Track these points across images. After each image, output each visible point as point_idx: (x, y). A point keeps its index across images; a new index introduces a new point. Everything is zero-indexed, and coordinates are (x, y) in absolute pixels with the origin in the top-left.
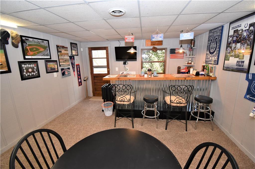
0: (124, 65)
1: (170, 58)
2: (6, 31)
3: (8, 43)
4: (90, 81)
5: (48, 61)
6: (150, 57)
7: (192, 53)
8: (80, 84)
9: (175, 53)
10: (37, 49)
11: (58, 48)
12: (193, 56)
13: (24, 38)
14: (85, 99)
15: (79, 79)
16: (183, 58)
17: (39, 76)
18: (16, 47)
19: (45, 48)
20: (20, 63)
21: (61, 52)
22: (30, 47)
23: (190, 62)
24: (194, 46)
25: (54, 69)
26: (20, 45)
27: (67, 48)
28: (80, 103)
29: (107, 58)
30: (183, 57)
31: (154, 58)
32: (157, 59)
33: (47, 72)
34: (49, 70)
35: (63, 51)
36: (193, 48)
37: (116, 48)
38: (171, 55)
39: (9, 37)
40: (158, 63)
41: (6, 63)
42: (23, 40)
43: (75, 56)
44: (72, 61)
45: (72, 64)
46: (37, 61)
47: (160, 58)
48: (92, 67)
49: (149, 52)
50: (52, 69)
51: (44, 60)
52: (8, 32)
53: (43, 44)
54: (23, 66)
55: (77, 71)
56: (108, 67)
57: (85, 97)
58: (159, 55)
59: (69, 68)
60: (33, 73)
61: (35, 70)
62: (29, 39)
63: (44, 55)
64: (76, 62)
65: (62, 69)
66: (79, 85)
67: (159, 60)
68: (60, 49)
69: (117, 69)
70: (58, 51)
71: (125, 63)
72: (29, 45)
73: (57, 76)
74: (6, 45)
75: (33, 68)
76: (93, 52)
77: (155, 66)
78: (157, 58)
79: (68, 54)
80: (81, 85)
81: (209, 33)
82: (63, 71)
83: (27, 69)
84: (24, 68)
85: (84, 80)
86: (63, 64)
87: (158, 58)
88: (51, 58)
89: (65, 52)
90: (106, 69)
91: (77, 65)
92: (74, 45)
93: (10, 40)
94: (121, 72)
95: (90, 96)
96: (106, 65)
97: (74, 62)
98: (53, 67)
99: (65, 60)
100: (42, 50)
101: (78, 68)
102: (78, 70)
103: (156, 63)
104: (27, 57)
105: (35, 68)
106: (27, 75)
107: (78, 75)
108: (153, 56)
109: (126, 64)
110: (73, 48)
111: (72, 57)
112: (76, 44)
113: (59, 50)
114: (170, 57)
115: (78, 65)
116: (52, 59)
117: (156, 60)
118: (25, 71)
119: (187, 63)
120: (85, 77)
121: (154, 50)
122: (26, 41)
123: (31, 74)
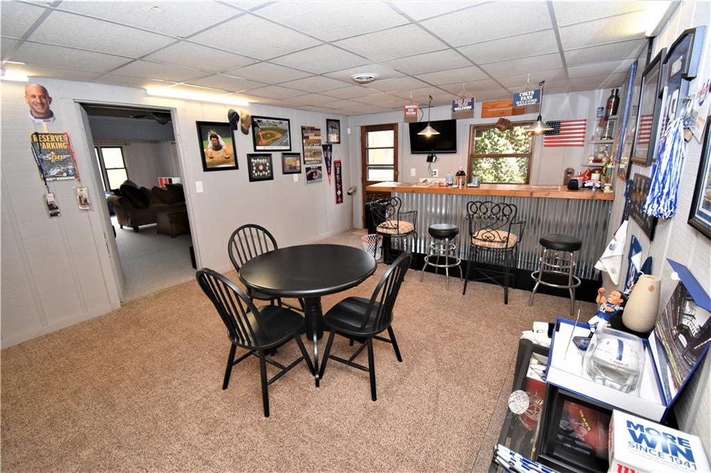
0: (428, 164)
1: (545, 146)
2: (235, 113)
3: (236, 129)
4: (359, 197)
5: (286, 154)
6: (493, 143)
8: (339, 199)
9: (559, 134)
10: (272, 136)
11: (304, 131)
13: (255, 120)
14: (346, 231)
15: (337, 190)
16: (582, 146)
17: (271, 178)
18: (246, 132)
19: (283, 132)
20: (250, 156)
21: (307, 137)
22: (263, 132)
24: (614, 113)
25: (295, 168)
26: (250, 130)
27: (319, 130)
28: (334, 236)
29: (396, 148)
30: (581, 143)
31: (504, 145)
32: (513, 149)
33: (285, 173)
34: (287, 169)
35: (312, 137)
36: (612, 117)
37: (411, 124)
38: (546, 138)
39: (238, 120)
40: (514, 159)
41: (233, 156)
42: (254, 122)
43: (333, 145)
44: (327, 154)
45: (326, 159)
46: (270, 155)
47: (521, 146)
48: (365, 167)
50: (291, 167)
51: (280, 153)
52: (237, 114)
53: (280, 126)
54: (253, 160)
55: (336, 174)
56: (395, 167)
57: (347, 226)
58: (518, 138)
59: (320, 168)
60: (264, 172)
61: (267, 168)
62: (263, 120)
63: (281, 145)
64: (335, 157)
65: (308, 169)
66: (338, 202)
67: (518, 152)
68: (306, 132)
69: (413, 172)
70: (303, 137)
71: (430, 160)
72: (262, 130)
73: (299, 180)
74: (235, 131)
75: (265, 165)
76: (371, 135)
77: (506, 166)
78: (513, 145)
79: (319, 141)
80: (342, 201)
82: (309, 172)
83: (257, 165)
84: (254, 164)
85: (349, 194)
86: (310, 159)
87: (516, 145)
88: (290, 150)
89: (316, 138)
90: (392, 171)
91: (335, 163)
92: (333, 123)
93: (239, 124)
94: (422, 180)
95: (357, 227)
96: (393, 163)
97: (331, 157)
98: (293, 164)
99: (314, 153)
100: (279, 136)
101: (338, 168)
102: (338, 173)
103: (509, 159)
104: (258, 148)
105: (268, 164)
106: (256, 174)
107: (336, 182)
109: (433, 161)
110: (330, 129)
111: (328, 148)
112: (338, 121)
113: (305, 135)
114: (545, 142)
115: (338, 163)
116: (292, 152)
117: (511, 152)
118: (255, 168)
119: (592, 158)
120: (351, 186)
121: (501, 126)
122: (258, 124)
123: (261, 174)
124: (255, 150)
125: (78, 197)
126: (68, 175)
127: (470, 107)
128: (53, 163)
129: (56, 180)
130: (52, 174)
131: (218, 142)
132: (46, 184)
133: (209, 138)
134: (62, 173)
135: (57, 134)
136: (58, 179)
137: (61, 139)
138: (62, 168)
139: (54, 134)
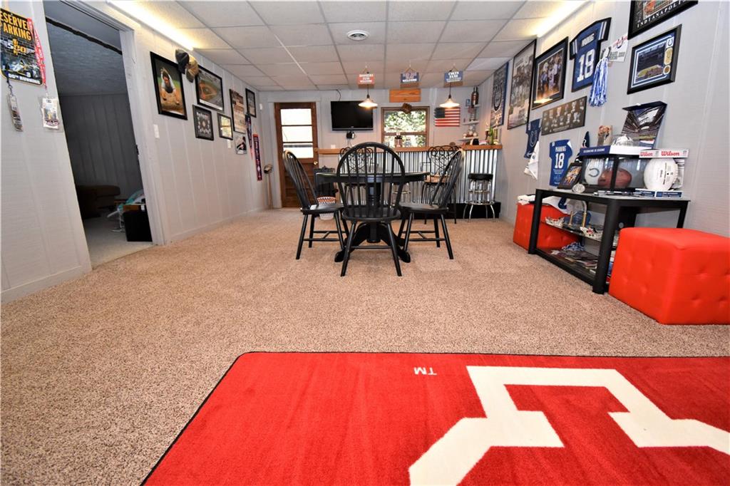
0: (347, 140)
1: (436, 126)
2: (186, 54)
3: (184, 73)
4: (276, 175)
5: (220, 115)
6: (398, 124)
7: (475, 117)
8: (259, 176)
9: (444, 117)
10: (210, 91)
11: (232, 95)
12: (476, 122)
15: (257, 165)
16: (458, 126)
17: (212, 138)
18: (191, 80)
19: (217, 90)
20: (195, 108)
21: (235, 103)
22: (203, 85)
23: (471, 133)
24: (477, 103)
27: (242, 97)
29: (314, 125)
30: (458, 124)
31: (405, 126)
32: (412, 129)
33: (220, 136)
35: (238, 103)
36: (476, 106)
37: (333, 103)
38: (436, 121)
40: (414, 137)
43: (252, 118)
44: (248, 126)
45: (248, 130)
46: (210, 112)
47: (417, 127)
48: (280, 144)
49: (397, 115)
51: (217, 112)
53: (215, 83)
55: (255, 149)
56: (315, 143)
57: (267, 202)
58: (415, 121)
59: (245, 138)
63: (216, 103)
66: (258, 179)
67: (415, 130)
68: (234, 97)
70: (232, 101)
71: (349, 136)
72: (203, 82)
73: (231, 147)
74: (182, 75)
76: (283, 112)
78: (412, 126)
79: (243, 109)
80: (261, 179)
81: (495, 76)
82: (238, 141)
85: (266, 171)
86: (238, 127)
87: (414, 126)
88: (224, 112)
89: (240, 105)
90: (311, 148)
91: (254, 136)
92: (250, 95)
95: (276, 205)
96: (311, 140)
97: (251, 130)
99: (240, 122)
100: (214, 93)
101: (256, 143)
102: (257, 147)
104: (200, 101)
107: (256, 158)
108: (404, 123)
109: (353, 137)
110: (249, 100)
111: (248, 118)
112: (254, 94)
113: (233, 99)
115: (256, 137)
116: (225, 114)
117: (411, 131)
119: (465, 135)
120: (268, 164)
121: (405, 110)
122: (200, 75)
124: (199, 103)
125: (43, 110)
126: (32, 77)
127: (416, 80)
128: (15, 55)
129: (18, 79)
130: (14, 69)
131: (170, 84)
132: (8, 82)
133: (162, 75)
134: (25, 72)
135: (20, 18)
136: (21, 78)
137: (24, 25)
138: (26, 65)
139: (17, 16)
